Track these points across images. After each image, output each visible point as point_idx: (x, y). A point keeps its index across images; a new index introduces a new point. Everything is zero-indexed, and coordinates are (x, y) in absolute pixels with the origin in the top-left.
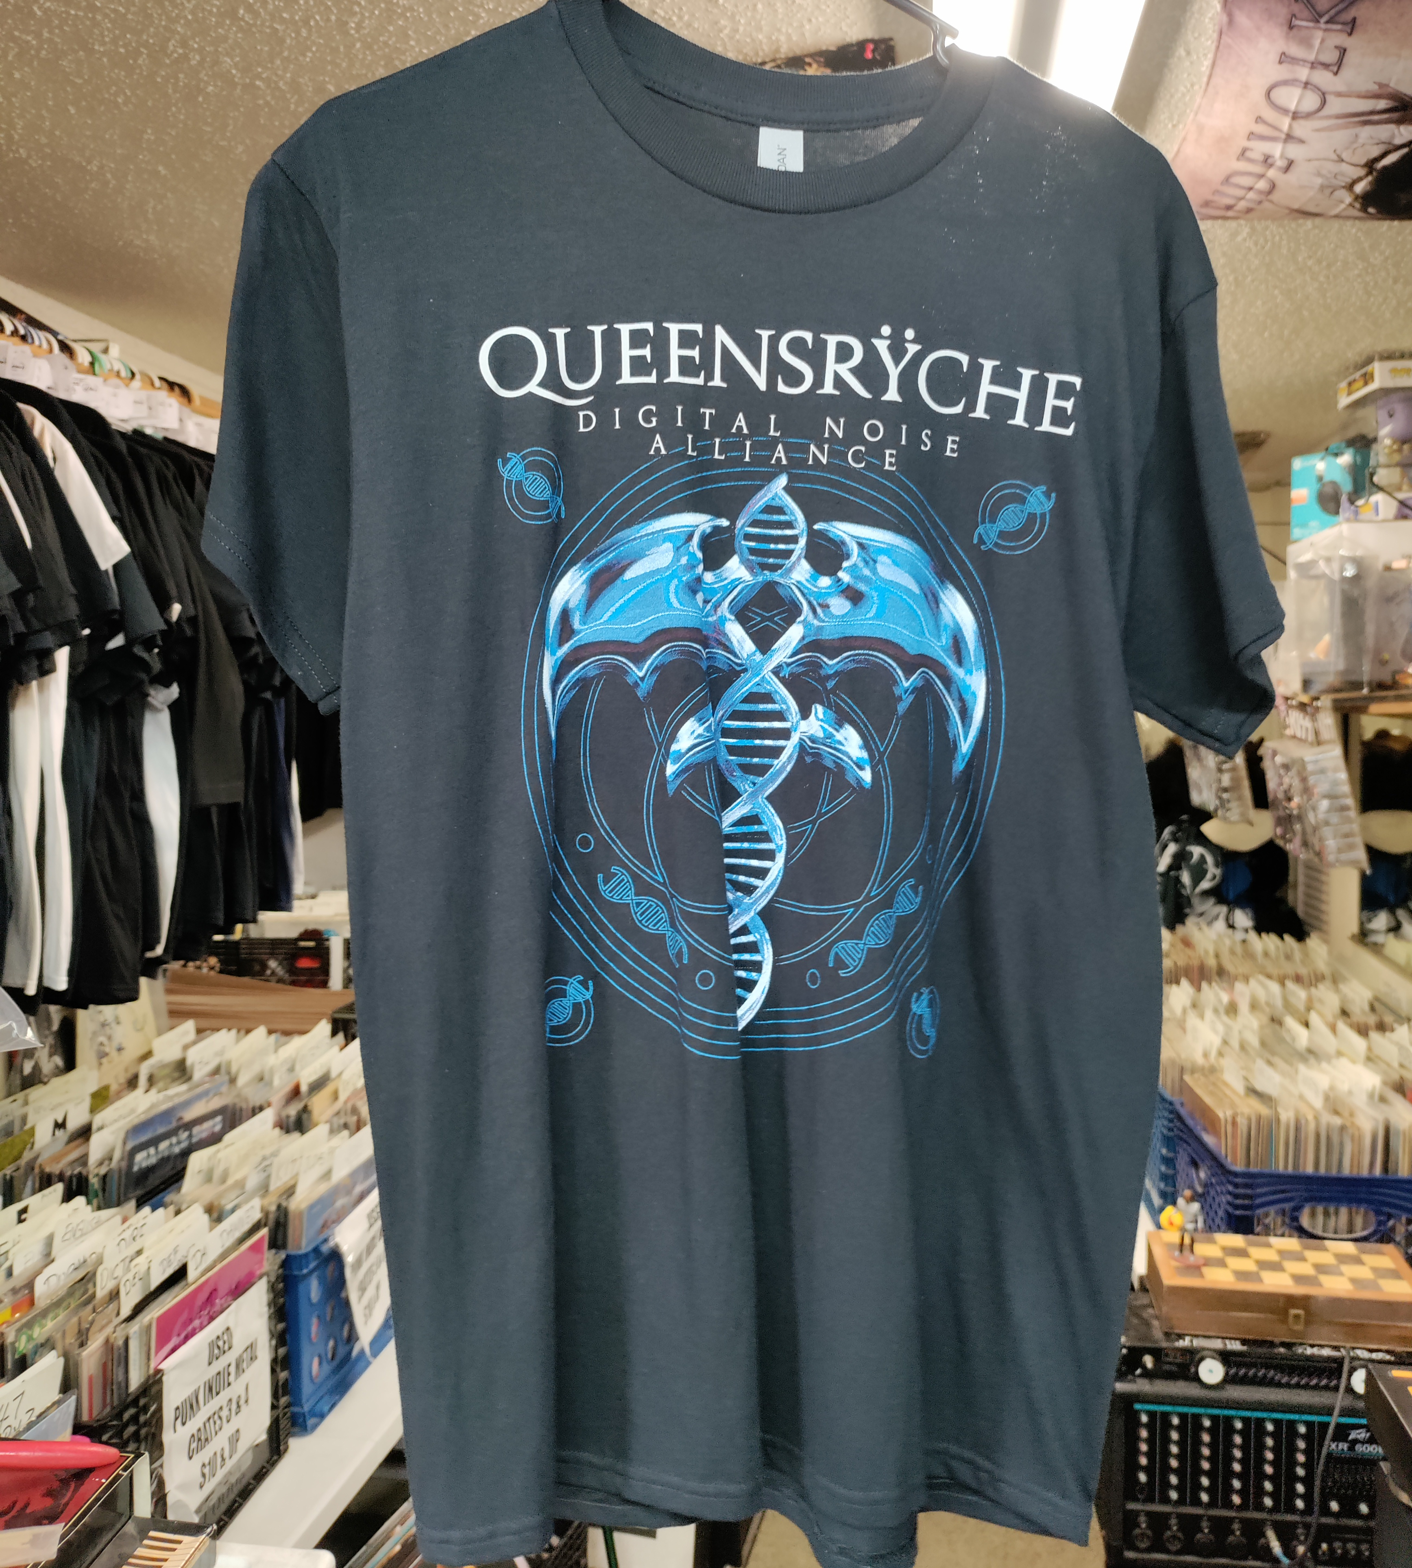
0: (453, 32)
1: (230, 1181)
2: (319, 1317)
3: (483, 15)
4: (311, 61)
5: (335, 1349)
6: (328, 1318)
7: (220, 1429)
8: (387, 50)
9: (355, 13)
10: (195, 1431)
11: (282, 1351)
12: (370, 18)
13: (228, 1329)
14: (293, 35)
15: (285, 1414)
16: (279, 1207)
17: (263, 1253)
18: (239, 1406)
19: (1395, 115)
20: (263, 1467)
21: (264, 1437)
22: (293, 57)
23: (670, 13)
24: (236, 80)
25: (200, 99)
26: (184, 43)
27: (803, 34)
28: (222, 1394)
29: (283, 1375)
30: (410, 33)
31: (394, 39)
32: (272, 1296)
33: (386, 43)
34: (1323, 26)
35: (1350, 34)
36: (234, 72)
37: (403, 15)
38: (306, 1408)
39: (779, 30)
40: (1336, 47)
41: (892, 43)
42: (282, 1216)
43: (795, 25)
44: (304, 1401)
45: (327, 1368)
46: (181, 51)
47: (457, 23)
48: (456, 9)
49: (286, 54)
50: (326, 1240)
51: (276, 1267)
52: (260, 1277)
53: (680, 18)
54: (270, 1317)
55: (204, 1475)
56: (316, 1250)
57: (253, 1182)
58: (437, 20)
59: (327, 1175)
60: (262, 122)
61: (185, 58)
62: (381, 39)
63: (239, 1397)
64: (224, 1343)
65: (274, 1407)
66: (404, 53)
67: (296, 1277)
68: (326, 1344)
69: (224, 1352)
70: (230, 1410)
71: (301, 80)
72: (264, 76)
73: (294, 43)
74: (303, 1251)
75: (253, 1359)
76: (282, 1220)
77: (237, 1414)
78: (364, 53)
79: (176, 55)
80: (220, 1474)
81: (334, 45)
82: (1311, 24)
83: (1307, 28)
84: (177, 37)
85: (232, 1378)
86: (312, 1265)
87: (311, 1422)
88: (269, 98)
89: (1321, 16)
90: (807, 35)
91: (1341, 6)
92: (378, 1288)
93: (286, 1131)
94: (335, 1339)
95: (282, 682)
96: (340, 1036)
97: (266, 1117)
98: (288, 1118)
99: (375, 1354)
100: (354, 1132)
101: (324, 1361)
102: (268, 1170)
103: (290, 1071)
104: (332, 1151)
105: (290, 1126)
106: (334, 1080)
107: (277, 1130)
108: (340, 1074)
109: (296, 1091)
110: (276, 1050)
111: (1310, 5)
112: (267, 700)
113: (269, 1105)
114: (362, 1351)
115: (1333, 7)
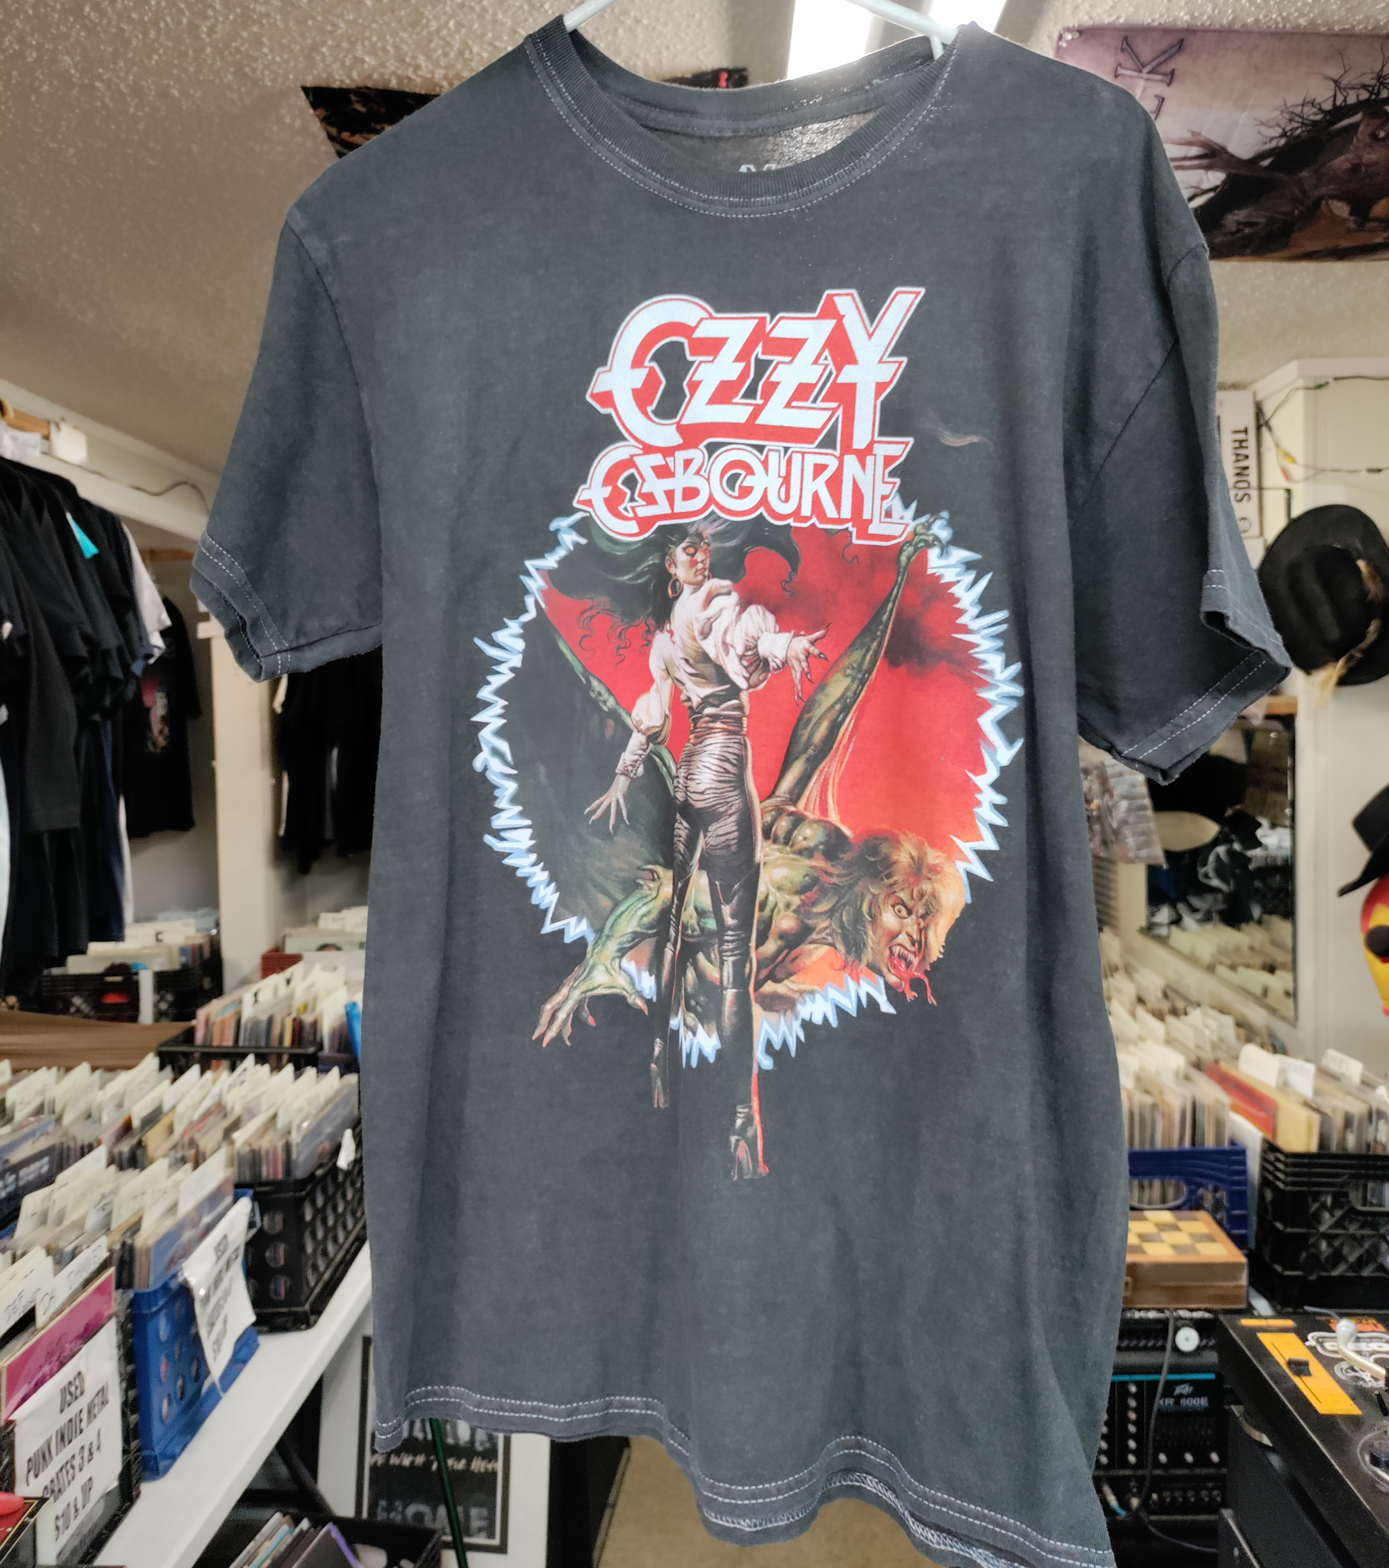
0: (309, 41)
1: (67, 1222)
2: (167, 1356)
3: (342, 25)
4: (157, 62)
5: (183, 1388)
6: (176, 1357)
7: (73, 1479)
8: (238, 57)
9: (209, 17)
10: (48, 1483)
11: (132, 1393)
12: (223, 23)
13: (79, 1373)
14: (140, 36)
15: (137, 1457)
16: (124, 1245)
17: (110, 1293)
18: (91, 1454)
19: (1205, 162)
20: (115, 1515)
21: (115, 1483)
22: (138, 59)
24: (74, 80)
25: (33, 98)
26: (21, 39)
27: (660, 61)
28: (74, 1442)
29: (134, 1418)
31: (246, 45)
32: (121, 1337)
33: (237, 50)
34: (1145, 75)
35: (1169, 84)
36: (73, 71)
37: (258, 22)
38: (157, 1451)
39: (637, 56)
40: (1156, 96)
41: (745, 73)
42: (126, 1253)
43: (653, 51)
44: (154, 1444)
45: (176, 1408)
46: (17, 47)
47: (314, 32)
48: (314, 18)
49: (130, 55)
50: (175, 1276)
51: (125, 1306)
52: (110, 1317)
54: (119, 1359)
55: (57, 1528)
56: (165, 1287)
57: (92, 1221)
58: (294, 28)
59: (173, 1208)
60: (98, 124)
61: (21, 54)
62: (233, 45)
63: (92, 1444)
64: (76, 1388)
65: (125, 1451)
66: (256, 60)
67: (146, 1315)
68: (175, 1384)
69: (76, 1398)
70: (82, 1458)
71: (144, 83)
72: (105, 77)
73: (140, 45)
74: (151, 1288)
75: (105, 1402)
76: (127, 1258)
77: (89, 1461)
78: (214, 59)
79: (11, 51)
80: (74, 1525)
81: (182, 48)
82: (1135, 74)
83: (1131, 77)
84: (14, 32)
85: (84, 1425)
86: (161, 1303)
87: (162, 1464)
88: (107, 100)
89: (1144, 66)
90: (664, 61)
91: (1162, 58)
92: (225, 1322)
93: (121, 1168)
94: (183, 1377)
95: (112, 703)
96: (168, 1070)
97: (100, 1154)
98: (121, 1154)
99: (225, 1389)
100: (196, 1165)
101: (173, 1400)
102: (108, 1208)
103: (120, 1105)
104: (177, 1184)
105: (125, 1162)
106: (167, 1113)
107: (113, 1168)
108: (173, 1108)
109: (127, 1128)
110: (102, 1086)
111: (1135, 55)
112: (95, 722)
113: (99, 1143)
114: (213, 1386)
115: (1155, 59)
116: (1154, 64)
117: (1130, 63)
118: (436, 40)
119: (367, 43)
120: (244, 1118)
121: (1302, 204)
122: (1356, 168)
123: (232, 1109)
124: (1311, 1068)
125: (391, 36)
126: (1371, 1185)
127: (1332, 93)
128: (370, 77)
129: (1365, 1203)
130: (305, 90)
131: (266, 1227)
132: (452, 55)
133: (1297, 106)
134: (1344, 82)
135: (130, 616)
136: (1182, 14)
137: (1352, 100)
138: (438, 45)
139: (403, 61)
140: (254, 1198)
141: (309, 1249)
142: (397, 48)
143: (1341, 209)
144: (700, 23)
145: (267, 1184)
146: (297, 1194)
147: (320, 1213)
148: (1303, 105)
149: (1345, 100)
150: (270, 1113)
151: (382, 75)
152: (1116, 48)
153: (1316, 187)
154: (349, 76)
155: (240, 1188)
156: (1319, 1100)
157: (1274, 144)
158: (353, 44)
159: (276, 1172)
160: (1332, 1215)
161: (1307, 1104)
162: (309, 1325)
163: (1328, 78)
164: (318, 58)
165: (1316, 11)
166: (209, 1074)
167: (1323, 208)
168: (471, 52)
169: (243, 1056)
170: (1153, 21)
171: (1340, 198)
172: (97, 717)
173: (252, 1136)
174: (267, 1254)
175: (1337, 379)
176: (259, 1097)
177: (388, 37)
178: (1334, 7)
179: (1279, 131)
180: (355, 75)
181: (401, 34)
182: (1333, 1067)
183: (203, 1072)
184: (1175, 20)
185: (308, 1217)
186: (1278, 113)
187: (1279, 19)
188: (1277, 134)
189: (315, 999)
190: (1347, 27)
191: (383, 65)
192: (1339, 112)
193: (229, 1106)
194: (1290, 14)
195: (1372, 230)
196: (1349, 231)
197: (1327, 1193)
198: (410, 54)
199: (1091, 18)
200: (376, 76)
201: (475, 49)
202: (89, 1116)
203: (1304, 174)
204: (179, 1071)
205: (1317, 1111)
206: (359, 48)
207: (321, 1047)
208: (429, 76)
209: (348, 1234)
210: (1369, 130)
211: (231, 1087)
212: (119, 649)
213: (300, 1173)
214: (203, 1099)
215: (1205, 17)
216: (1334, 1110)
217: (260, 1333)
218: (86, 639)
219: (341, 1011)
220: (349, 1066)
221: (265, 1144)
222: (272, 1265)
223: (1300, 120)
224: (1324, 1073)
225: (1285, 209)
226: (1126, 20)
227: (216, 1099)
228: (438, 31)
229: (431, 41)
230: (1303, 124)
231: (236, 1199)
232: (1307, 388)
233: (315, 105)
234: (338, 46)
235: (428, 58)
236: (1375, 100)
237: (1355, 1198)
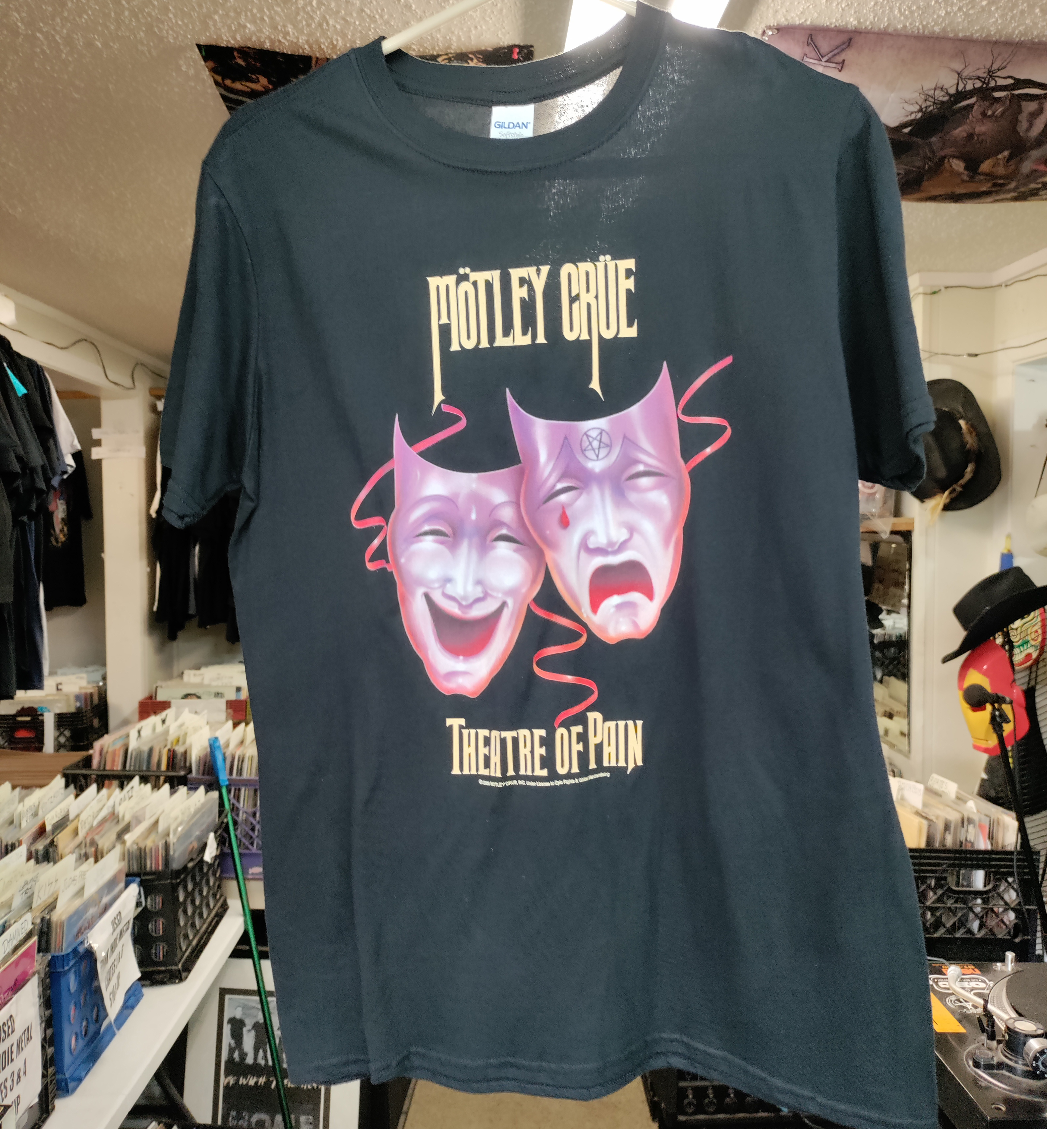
2: (75, 1003)
5: (87, 1027)
6: (82, 1004)
7: (6, 1096)
8: (149, 19)
11: (49, 1032)
13: (11, 1017)
15: (53, 1080)
16: (43, 919)
17: (33, 957)
18: (19, 1077)
20: (36, 1124)
21: (36, 1100)
23: (375, 12)
27: (470, 37)
28: (7, 1068)
29: (50, 1051)
30: (171, 8)
32: (41, 989)
33: (149, 14)
34: (823, 63)
35: (840, 71)
38: (67, 1075)
39: (453, 33)
41: (532, 48)
42: (45, 926)
43: (465, 29)
44: (65, 1070)
45: (82, 1043)
50: (82, 943)
51: (44, 967)
52: (33, 974)
53: (381, 16)
54: (40, 1006)
56: (75, 951)
57: (17, 902)
59: (81, 891)
63: (20, 1070)
64: (9, 1027)
65: (44, 1076)
67: (60, 972)
68: (81, 1025)
69: (9, 1035)
70: (13, 1080)
74: (64, 953)
75: (29, 1039)
76: (46, 929)
77: (17, 1083)
78: (131, 20)
82: (816, 62)
85: (14, 1055)
86: (71, 963)
87: (71, 1085)
89: (822, 57)
90: (473, 38)
91: (836, 51)
92: (118, 978)
93: (38, 862)
94: (87, 1020)
95: (37, 507)
96: (72, 787)
97: (21, 852)
98: (37, 851)
99: (119, 1029)
100: (96, 861)
101: (79, 1037)
102: (30, 892)
103: (36, 814)
104: (83, 874)
105: (40, 858)
106: (72, 821)
107: (32, 861)
108: (78, 816)
109: (42, 831)
110: (21, 800)
111: (817, 48)
112: (24, 522)
113: (20, 843)
114: (110, 1026)
115: (831, 52)
116: (830, 55)
117: (813, 54)
118: (302, 14)
119: (249, 14)
120: (133, 824)
121: (930, 159)
122: (970, 136)
123: (123, 817)
124: (921, 787)
125: (268, 9)
126: (962, 871)
127: (956, 81)
128: (250, 39)
129: (958, 885)
130: (199, 46)
131: (149, 906)
132: (313, 26)
133: (930, 90)
134: (964, 74)
135: (51, 441)
136: (852, 20)
137: (969, 87)
138: (303, 17)
139: (275, 28)
140: (141, 884)
141: (182, 923)
142: (271, 18)
143: (958, 165)
144: (501, 10)
145: (150, 873)
146: (174, 881)
147: (189, 896)
148: (935, 89)
149: (965, 87)
150: (153, 820)
151: (259, 38)
152: (803, 42)
153: (942, 149)
154: (235, 39)
155: (130, 876)
156: (926, 810)
157: (913, 117)
158: (238, 14)
159: (157, 864)
160: (935, 894)
161: (918, 813)
162: (181, 980)
163: (953, 70)
164: (211, 23)
165: (947, 22)
166: (104, 791)
167: (946, 165)
168: (328, 24)
169: (130, 778)
170: (831, 24)
171: (957, 157)
172: (25, 518)
173: (138, 837)
174: (150, 926)
175: (946, 288)
176: (144, 808)
177: (266, 10)
178: (960, 20)
179: (918, 107)
180: (238, 37)
181: (276, 8)
182: (936, 787)
183: (99, 789)
184: (847, 24)
185: (181, 898)
186: (917, 94)
187: (921, 27)
188: (916, 110)
189: (186, 734)
190: (967, 34)
191: (260, 31)
192: (960, 95)
193: (121, 816)
194: (928, 23)
195: (980, 182)
196: (963, 181)
197: (932, 877)
198: (281, 24)
199: (786, 20)
200: (254, 39)
201: (331, 22)
202: (12, 822)
203: (933, 139)
204: (81, 789)
205: (926, 818)
206: (243, 17)
207: (190, 771)
208: (295, 40)
209: (210, 911)
210: (981, 109)
211: (122, 800)
212: (43, 467)
213: (176, 865)
214: (101, 809)
215: (868, 23)
216: (937, 818)
217: (143, 986)
218: (19, 459)
219: (206, 744)
220: (213, 785)
221: (149, 843)
222: (153, 934)
223: (933, 100)
224: (930, 791)
225: (918, 164)
226: (811, 22)
227: (110, 810)
228: (303, 8)
229: (298, 14)
230: (934, 103)
231: (127, 885)
232: (925, 294)
233: (205, 59)
234: (227, 15)
235: (295, 27)
236: (986, 87)
237: (951, 881)
